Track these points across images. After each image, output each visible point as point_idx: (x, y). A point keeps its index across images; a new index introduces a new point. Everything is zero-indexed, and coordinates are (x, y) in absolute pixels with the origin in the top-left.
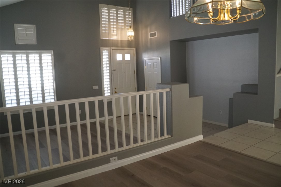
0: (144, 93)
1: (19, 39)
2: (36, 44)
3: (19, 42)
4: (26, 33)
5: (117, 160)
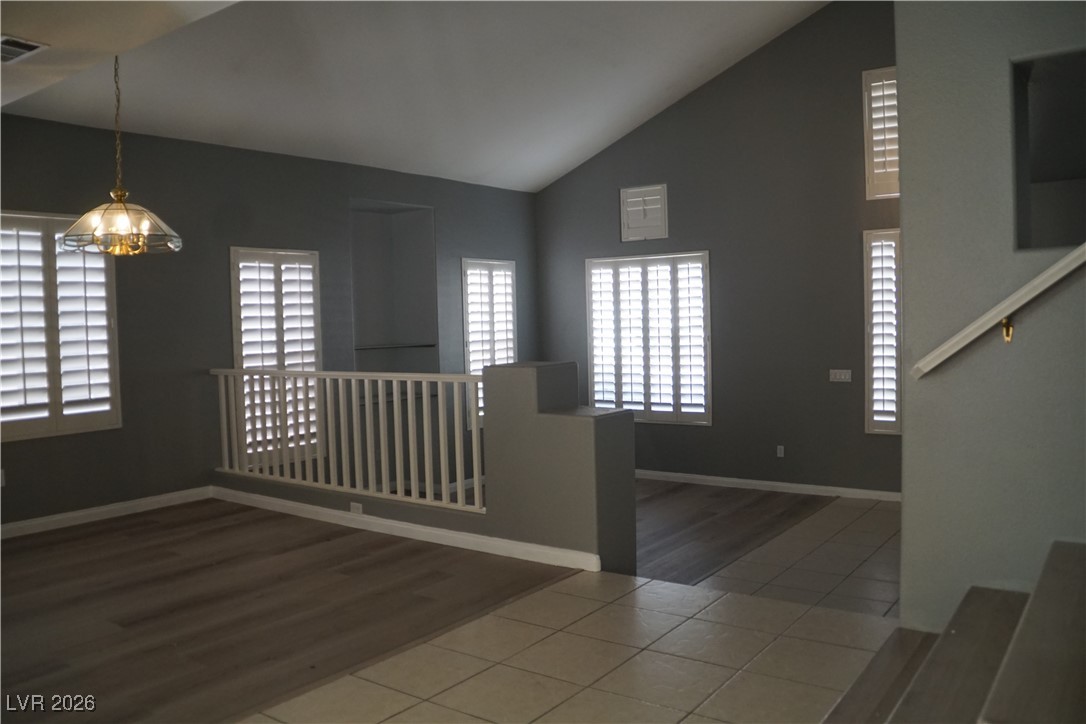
0: (440, 379)
1: (629, 228)
2: (667, 236)
3: (629, 236)
4: (644, 210)
5: (361, 510)
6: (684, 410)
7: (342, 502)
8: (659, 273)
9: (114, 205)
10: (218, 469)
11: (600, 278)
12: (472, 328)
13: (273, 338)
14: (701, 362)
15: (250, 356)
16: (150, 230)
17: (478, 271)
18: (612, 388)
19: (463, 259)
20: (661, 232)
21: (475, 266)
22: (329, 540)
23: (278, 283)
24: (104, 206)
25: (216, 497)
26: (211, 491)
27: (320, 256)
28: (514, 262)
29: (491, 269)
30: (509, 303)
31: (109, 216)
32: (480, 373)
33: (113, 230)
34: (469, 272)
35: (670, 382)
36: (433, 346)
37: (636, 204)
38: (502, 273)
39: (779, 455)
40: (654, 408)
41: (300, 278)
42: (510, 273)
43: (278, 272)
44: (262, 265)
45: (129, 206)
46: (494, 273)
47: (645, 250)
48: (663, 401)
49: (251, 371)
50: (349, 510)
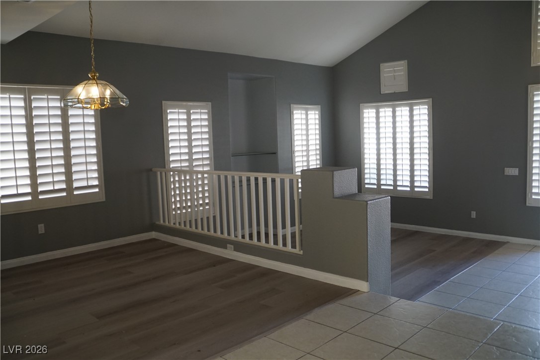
2: (407, 90)
3: (385, 90)
4: (394, 75)
5: (233, 249)
6: (416, 189)
7: (222, 243)
8: (403, 112)
9: (91, 82)
10: (157, 223)
11: (368, 114)
12: (296, 143)
13: (186, 150)
14: (427, 156)
15: (174, 161)
16: (110, 95)
17: (300, 112)
18: (375, 176)
19: (291, 105)
20: (404, 88)
21: (298, 109)
22: (214, 266)
23: (189, 120)
24: (85, 82)
25: (157, 238)
26: (154, 235)
27: (212, 105)
28: (320, 106)
29: (307, 110)
30: (317, 129)
31: (88, 88)
32: (300, 174)
33: (90, 95)
34: (295, 112)
35: (408, 168)
36: (275, 153)
37: (390, 72)
38: (313, 112)
39: (472, 217)
40: (399, 188)
41: (201, 117)
42: (317, 112)
43: (189, 114)
44: (180, 111)
45: (98, 81)
46: (309, 112)
47: (395, 98)
48: (404, 185)
49: (174, 170)
50: (226, 249)
